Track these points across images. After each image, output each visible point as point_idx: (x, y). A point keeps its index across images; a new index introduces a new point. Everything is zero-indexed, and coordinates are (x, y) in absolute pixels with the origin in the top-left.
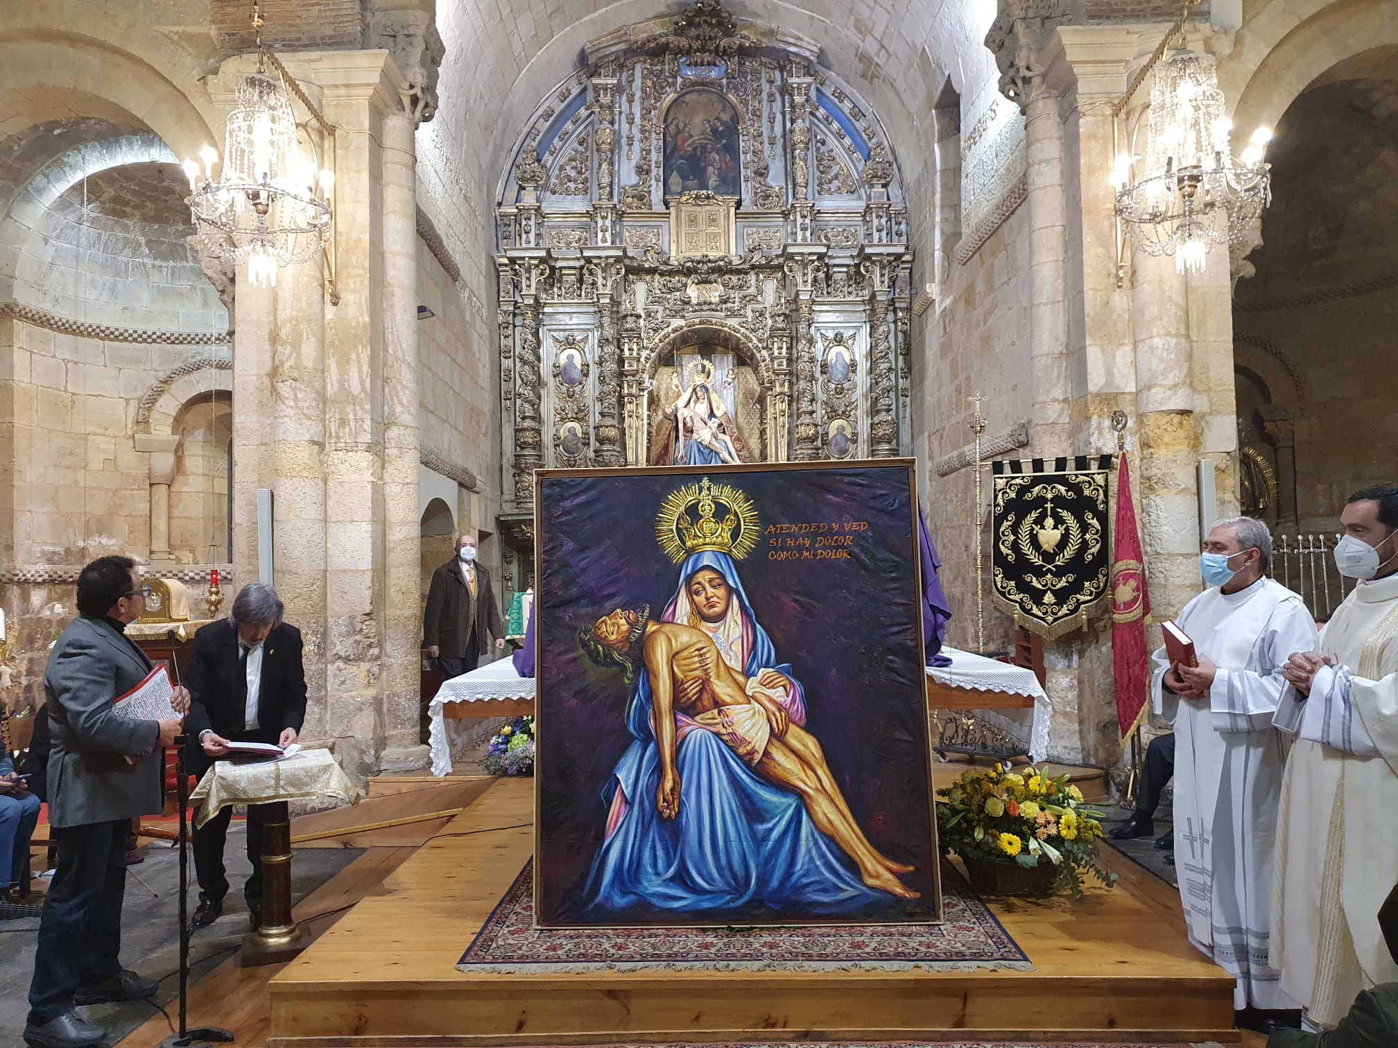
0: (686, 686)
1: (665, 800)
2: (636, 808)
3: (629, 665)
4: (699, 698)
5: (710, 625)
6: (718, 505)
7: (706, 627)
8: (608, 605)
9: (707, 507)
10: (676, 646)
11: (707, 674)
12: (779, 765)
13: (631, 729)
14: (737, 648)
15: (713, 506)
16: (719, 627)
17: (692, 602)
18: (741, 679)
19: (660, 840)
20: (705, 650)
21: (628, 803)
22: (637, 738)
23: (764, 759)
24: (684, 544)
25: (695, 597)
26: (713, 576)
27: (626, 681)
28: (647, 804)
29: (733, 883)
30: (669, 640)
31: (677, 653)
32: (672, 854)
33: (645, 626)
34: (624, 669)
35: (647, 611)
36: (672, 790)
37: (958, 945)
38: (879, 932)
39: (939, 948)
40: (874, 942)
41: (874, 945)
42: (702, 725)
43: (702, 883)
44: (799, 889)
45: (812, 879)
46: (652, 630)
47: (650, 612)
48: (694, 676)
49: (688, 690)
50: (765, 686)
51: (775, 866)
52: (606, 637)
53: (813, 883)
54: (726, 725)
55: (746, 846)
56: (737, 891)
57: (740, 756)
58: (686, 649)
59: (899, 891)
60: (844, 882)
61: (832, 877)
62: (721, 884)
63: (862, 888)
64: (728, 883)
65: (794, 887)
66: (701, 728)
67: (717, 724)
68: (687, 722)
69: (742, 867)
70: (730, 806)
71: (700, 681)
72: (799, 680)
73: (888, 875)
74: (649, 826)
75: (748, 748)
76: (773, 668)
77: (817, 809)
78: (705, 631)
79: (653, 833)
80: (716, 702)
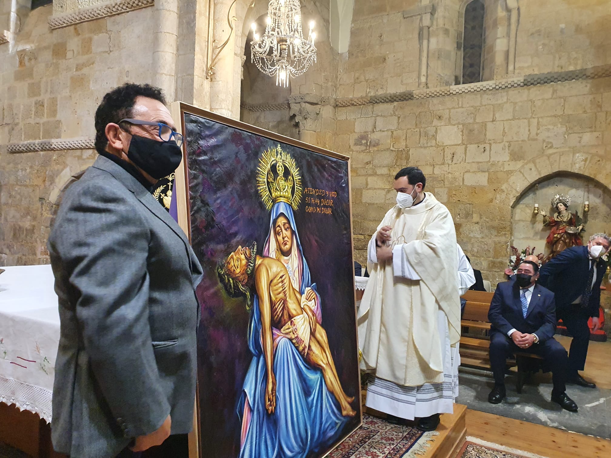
0: (276, 306)
1: (269, 400)
2: (255, 413)
3: (248, 294)
4: (283, 315)
5: (286, 258)
6: (286, 168)
7: (284, 259)
8: (234, 242)
9: (280, 167)
10: (271, 276)
11: (285, 295)
13: (251, 348)
14: (297, 274)
15: (283, 168)
16: (289, 260)
17: (277, 240)
18: (298, 296)
19: (269, 432)
20: (284, 277)
21: (251, 410)
22: (254, 355)
23: (309, 351)
24: (271, 195)
25: (278, 236)
26: (285, 221)
27: (248, 308)
28: (260, 405)
30: (268, 271)
31: (271, 281)
32: (275, 440)
33: (255, 260)
35: (255, 248)
36: (272, 390)
37: (395, 434)
38: (356, 442)
39: (395, 438)
40: (371, 449)
41: (375, 451)
42: (284, 335)
43: (288, 453)
44: (325, 432)
45: (328, 424)
46: (259, 264)
47: (257, 249)
48: (280, 298)
49: (278, 309)
50: (307, 300)
51: (316, 423)
52: (234, 270)
53: (329, 425)
54: (294, 332)
55: (305, 415)
56: (303, 449)
57: (300, 353)
58: (275, 277)
59: (351, 413)
60: (337, 418)
61: (334, 418)
62: (297, 449)
63: (342, 418)
64: (299, 446)
65: (323, 433)
66: (284, 337)
67: (290, 332)
68: (277, 335)
69: (305, 431)
70: (298, 390)
71: (283, 301)
72: (319, 294)
73: (348, 406)
74: (262, 424)
75: (303, 345)
76: (310, 287)
77: (327, 376)
78: (283, 263)
79: (265, 429)
80: (289, 315)
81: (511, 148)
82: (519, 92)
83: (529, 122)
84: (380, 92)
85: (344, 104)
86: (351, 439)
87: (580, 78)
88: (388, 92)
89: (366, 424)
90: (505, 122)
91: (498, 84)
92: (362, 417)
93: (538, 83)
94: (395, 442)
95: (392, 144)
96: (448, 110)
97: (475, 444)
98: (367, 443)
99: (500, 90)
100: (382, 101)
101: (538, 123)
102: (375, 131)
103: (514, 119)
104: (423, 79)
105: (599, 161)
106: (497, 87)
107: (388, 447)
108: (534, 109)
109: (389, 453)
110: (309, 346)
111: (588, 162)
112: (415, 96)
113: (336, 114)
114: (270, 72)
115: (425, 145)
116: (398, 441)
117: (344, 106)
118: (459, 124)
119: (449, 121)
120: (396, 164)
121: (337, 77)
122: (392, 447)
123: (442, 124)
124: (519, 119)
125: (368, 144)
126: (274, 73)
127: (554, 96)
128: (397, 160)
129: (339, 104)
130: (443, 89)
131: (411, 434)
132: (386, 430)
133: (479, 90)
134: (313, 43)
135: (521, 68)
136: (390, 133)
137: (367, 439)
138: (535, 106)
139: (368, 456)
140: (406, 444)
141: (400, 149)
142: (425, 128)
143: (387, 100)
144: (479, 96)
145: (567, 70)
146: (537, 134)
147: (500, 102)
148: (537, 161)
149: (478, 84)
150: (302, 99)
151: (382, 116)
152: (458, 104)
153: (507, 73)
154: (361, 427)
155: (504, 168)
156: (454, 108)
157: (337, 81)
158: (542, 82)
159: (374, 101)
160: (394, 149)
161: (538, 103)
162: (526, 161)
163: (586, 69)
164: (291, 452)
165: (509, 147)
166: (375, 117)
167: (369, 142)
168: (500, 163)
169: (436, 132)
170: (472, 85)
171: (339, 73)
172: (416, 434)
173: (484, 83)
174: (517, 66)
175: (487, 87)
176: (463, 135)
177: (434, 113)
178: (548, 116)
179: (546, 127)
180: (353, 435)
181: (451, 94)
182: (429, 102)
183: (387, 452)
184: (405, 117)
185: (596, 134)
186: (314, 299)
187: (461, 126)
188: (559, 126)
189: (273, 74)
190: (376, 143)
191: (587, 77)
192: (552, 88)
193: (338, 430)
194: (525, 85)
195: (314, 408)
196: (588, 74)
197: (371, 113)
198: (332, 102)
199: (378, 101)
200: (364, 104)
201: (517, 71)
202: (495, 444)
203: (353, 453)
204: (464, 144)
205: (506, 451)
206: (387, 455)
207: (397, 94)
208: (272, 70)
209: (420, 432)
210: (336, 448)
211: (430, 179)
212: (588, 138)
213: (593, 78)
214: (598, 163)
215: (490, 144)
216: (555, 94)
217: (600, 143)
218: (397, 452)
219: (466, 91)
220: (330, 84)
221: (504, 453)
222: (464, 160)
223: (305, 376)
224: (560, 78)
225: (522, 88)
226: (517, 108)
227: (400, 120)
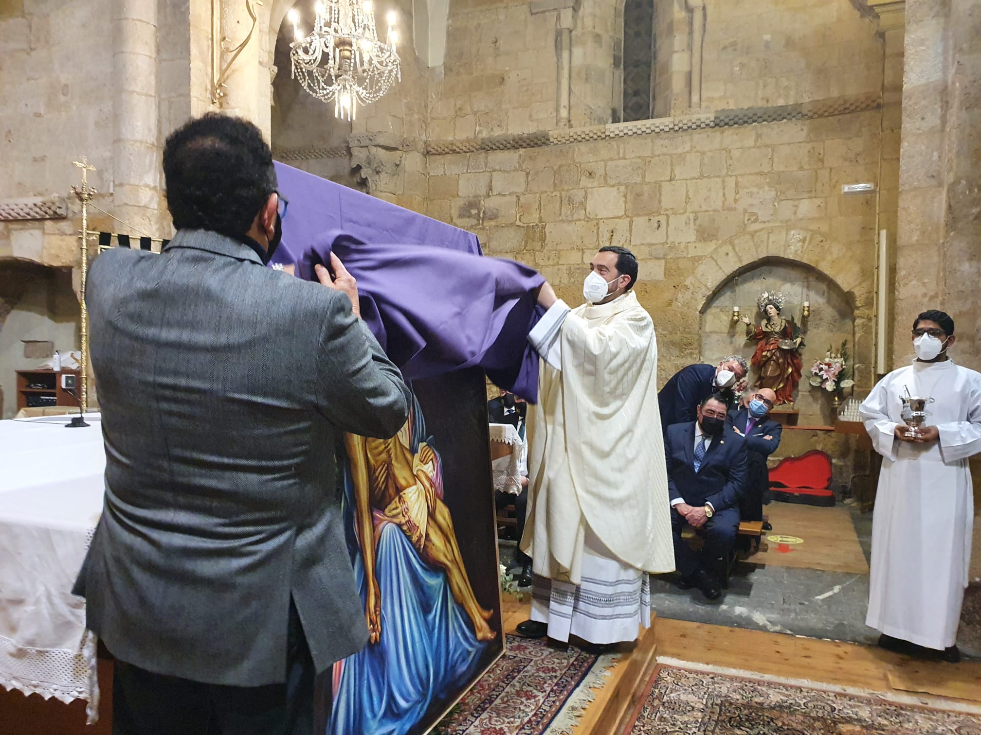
1: (371, 622)
11: (389, 456)
18: (409, 457)
19: (373, 673)
23: (427, 543)
29: (421, 689)
32: (382, 684)
37: (557, 661)
38: (499, 678)
39: (557, 668)
40: (524, 687)
41: (530, 689)
42: (389, 519)
43: (403, 704)
44: (454, 667)
45: (459, 653)
48: (381, 461)
49: (379, 479)
50: (422, 462)
51: (440, 653)
53: (460, 655)
54: (404, 513)
55: (425, 642)
56: (424, 696)
57: (414, 545)
59: (489, 635)
60: (471, 644)
61: (466, 645)
62: (414, 696)
63: (477, 644)
64: (418, 691)
65: (451, 668)
66: (389, 522)
67: (399, 514)
68: (380, 519)
69: (425, 667)
70: (412, 604)
71: (386, 466)
72: (439, 452)
73: (484, 624)
74: (363, 660)
75: (418, 534)
76: (425, 441)
77: (454, 580)
79: (367, 668)
80: (397, 488)
81: (698, 222)
82: (708, 136)
83: (723, 182)
84: (497, 133)
85: (439, 149)
86: (492, 675)
87: (794, 117)
88: (510, 132)
89: (511, 650)
90: (688, 182)
91: (676, 123)
92: (504, 640)
93: (735, 124)
94: (558, 674)
95: (518, 217)
96: (603, 163)
97: (670, 667)
98: (517, 679)
99: (681, 133)
100: (501, 146)
101: (737, 184)
102: (490, 194)
103: (702, 177)
104: (564, 113)
105: (822, 241)
106: (676, 128)
107: (550, 682)
108: (729, 162)
109: (552, 690)
110: (427, 535)
111: (807, 242)
112: (552, 140)
113: (428, 165)
114: (324, 95)
115: (570, 218)
116: (563, 672)
117: (439, 154)
118: (619, 184)
119: (605, 180)
120: (525, 248)
121: (426, 106)
122: (555, 681)
123: (595, 184)
124: (708, 177)
125: (481, 215)
126: (331, 97)
127: (758, 144)
128: (526, 242)
129: (432, 150)
130: (596, 128)
131: (581, 660)
132: (543, 657)
133: (648, 131)
134: (394, 49)
135: (711, 99)
136: (514, 199)
137: (515, 672)
138: (731, 159)
139: (521, 697)
140: (575, 674)
141: (531, 225)
142: (568, 191)
143: (508, 145)
144: (649, 140)
145: (775, 105)
146: (736, 201)
147: (680, 150)
148: (736, 241)
149: (648, 122)
150: (371, 140)
151: (500, 170)
152: (618, 153)
153: (690, 107)
154: (504, 656)
155: (688, 253)
156: (611, 159)
157: (427, 112)
158: (741, 121)
159: (488, 147)
160: (522, 224)
161: (736, 154)
162: (720, 242)
163: (802, 104)
164: (407, 701)
165: (695, 220)
166: (489, 172)
167: (482, 212)
168: (683, 246)
169: (585, 198)
170: (639, 123)
171: (430, 99)
172: (588, 659)
173: (657, 121)
174: (704, 97)
175: (662, 127)
176: (626, 203)
177: (582, 166)
178: (751, 174)
179: (748, 191)
180: (493, 670)
181: (607, 138)
182: (575, 150)
183: (548, 689)
184: (537, 173)
185: (817, 201)
186: (432, 460)
187: (623, 188)
188: (766, 188)
189: (329, 98)
190: (493, 215)
191: (803, 116)
192: (754, 131)
193: (472, 661)
194: (717, 125)
195: (436, 630)
196: (805, 111)
197: (483, 164)
198: (421, 146)
199: (494, 147)
200: (472, 151)
201: (704, 104)
202: (698, 664)
203: (497, 696)
204: (628, 217)
205: (716, 672)
206: (549, 694)
207: (525, 135)
208: (328, 91)
209: (593, 656)
210: (471, 690)
211: (578, 271)
212: (806, 207)
213: (811, 118)
214: (822, 244)
215: (667, 216)
216: (759, 140)
217: (823, 215)
218: (564, 687)
219: (630, 133)
220: (416, 116)
221: (711, 676)
222: (628, 241)
223: (421, 580)
224: (766, 117)
225: (711, 129)
226: (706, 159)
227: (530, 178)
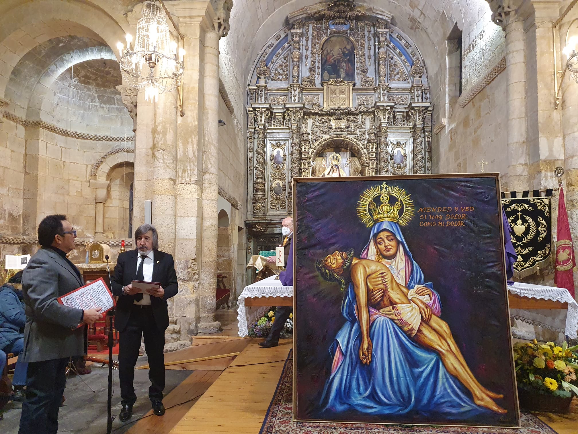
0: (374, 293)
1: (364, 354)
2: (348, 358)
3: (343, 281)
4: (382, 300)
5: (388, 260)
6: (392, 197)
7: (385, 261)
8: (331, 248)
10: (369, 271)
11: (386, 287)
12: (426, 337)
13: (345, 315)
14: (403, 273)
15: (389, 197)
16: (392, 262)
17: (378, 248)
18: (405, 290)
20: (385, 274)
21: (343, 355)
22: (348, 321)
24: (373, 217)
25: (379, 245)
26: (389, 234)
27: (342, 290)
28: (354, 356)
30: (365, 268)
31: (369, 275)
32: (368, 384)
33: (351, 260)
34: (340, 283)
35: (352, 252)
36: (368, 349)
43: (384, 399)
44: (438, 405)
45: (445, 400)
46: (355, 263)
47: (354, 253)
48: (379, 288)
49: (376, 295)
50: (418, 294)
51: (425, 392)
52: (330, 265)
53: (446, 402)
54: (397, 315)
55: (408, 380)
56: (404, 405)
57: (405, 332)
58: (374, 273)
59: (495, 408)
60: (464, 402)
61: (457, 399)
62: (395, 401)
63: (474, 405)
64: (399, 400)
65: (435, 404)
66: (383, 316)
67: (392, 314)
68: (375, 313)
69: (407, 392)
70: (400, 358)
71: (383, 291)
72: (437, 292)
73: (488, 399)
74: (355, 368)
75: (410, 327)
76: (422, 284)
77: (448, 361)
78: (385, 264)
80: (391, 302)
164: (388, 400)
193: (465, 412)
195: (422, 379)
223: (409, 349)
